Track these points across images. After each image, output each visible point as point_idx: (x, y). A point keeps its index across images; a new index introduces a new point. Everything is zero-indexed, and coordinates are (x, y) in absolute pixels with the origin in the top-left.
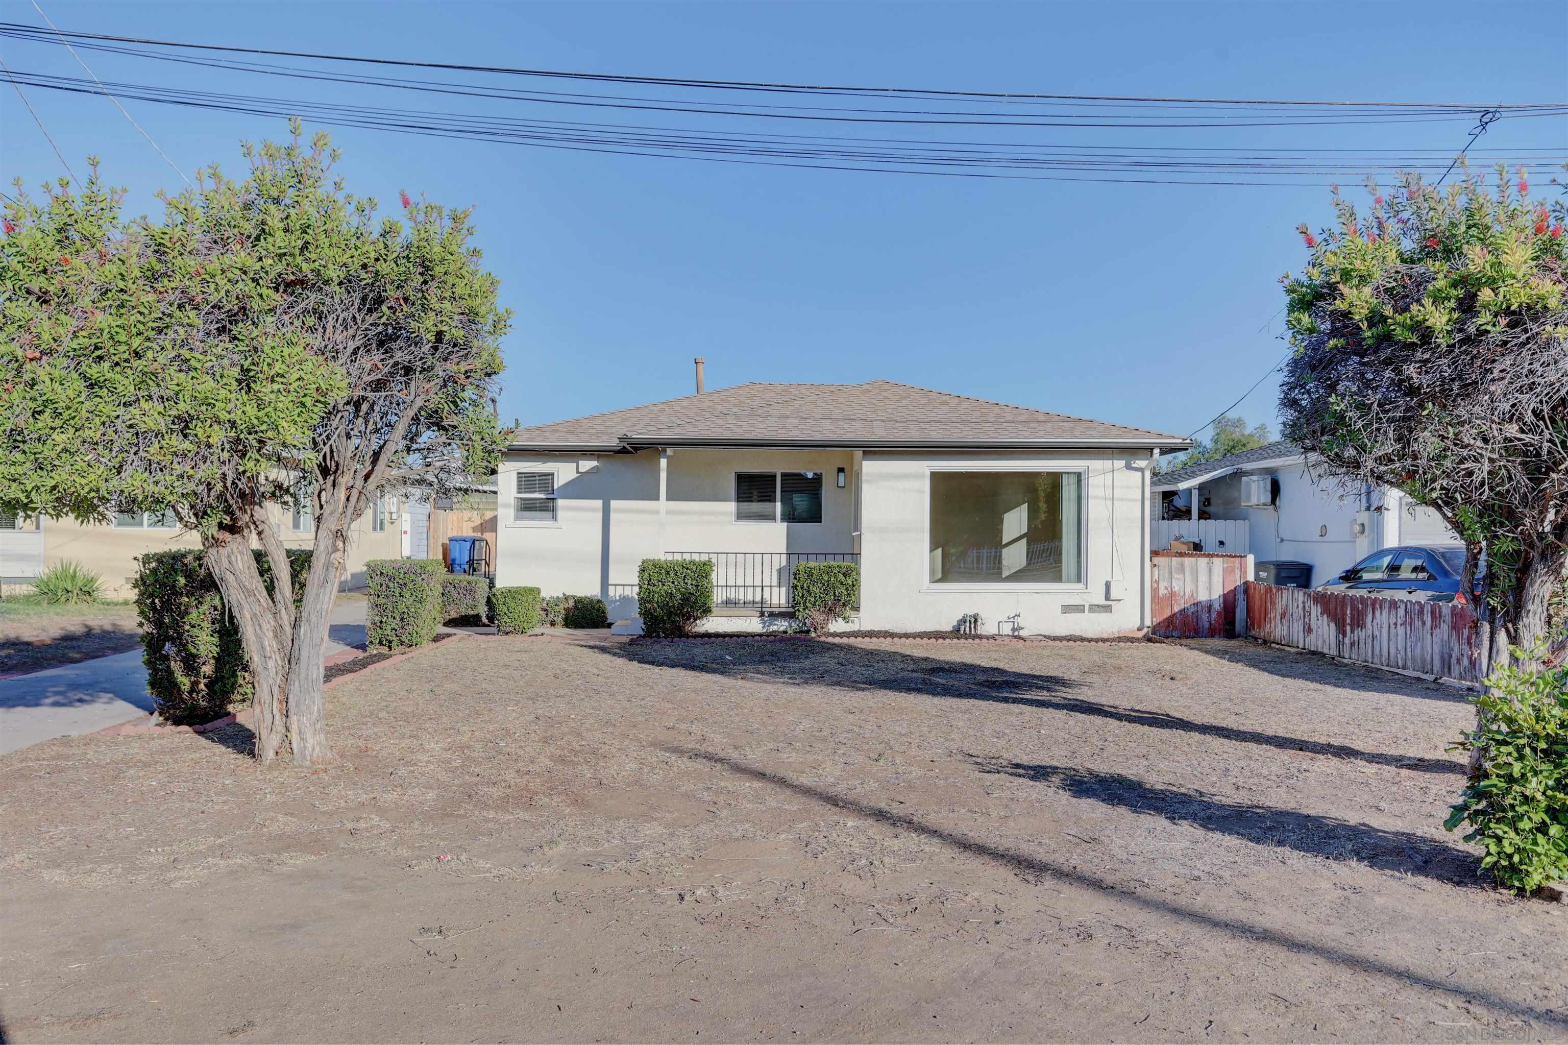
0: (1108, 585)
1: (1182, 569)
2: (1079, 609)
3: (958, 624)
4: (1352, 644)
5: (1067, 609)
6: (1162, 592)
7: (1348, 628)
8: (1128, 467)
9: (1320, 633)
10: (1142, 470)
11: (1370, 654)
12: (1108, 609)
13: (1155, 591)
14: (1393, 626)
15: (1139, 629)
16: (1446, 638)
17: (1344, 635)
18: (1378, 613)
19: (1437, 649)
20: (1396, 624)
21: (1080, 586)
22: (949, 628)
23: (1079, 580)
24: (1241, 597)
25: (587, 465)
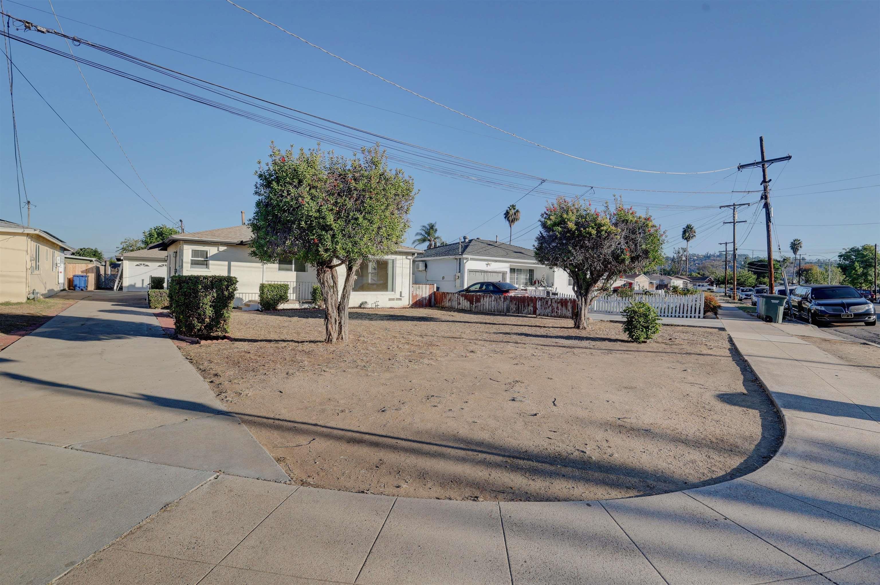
0: (401, 292)
1: (419, 288)
2: (393, 299)
3: (361, 305)
4: (476, 307)
5: (390, 300)
6: (414, 294)
7: (474, 303)
8: (406, 258)
9: (464, 304)
10: (410, 259)
11: (482, 309)
12: (400, 299)
13: (413, 294)
14: (490, 302)
15: (408, 305)
16: (508, 303)
17: (473, 304)
18: (485, 299)
19: (505, 306)
20: (491, 301)
21: (393, 293)
22: (358, 306)
23: (393, 291)
24: (433, 296)
25: (222, 248)
